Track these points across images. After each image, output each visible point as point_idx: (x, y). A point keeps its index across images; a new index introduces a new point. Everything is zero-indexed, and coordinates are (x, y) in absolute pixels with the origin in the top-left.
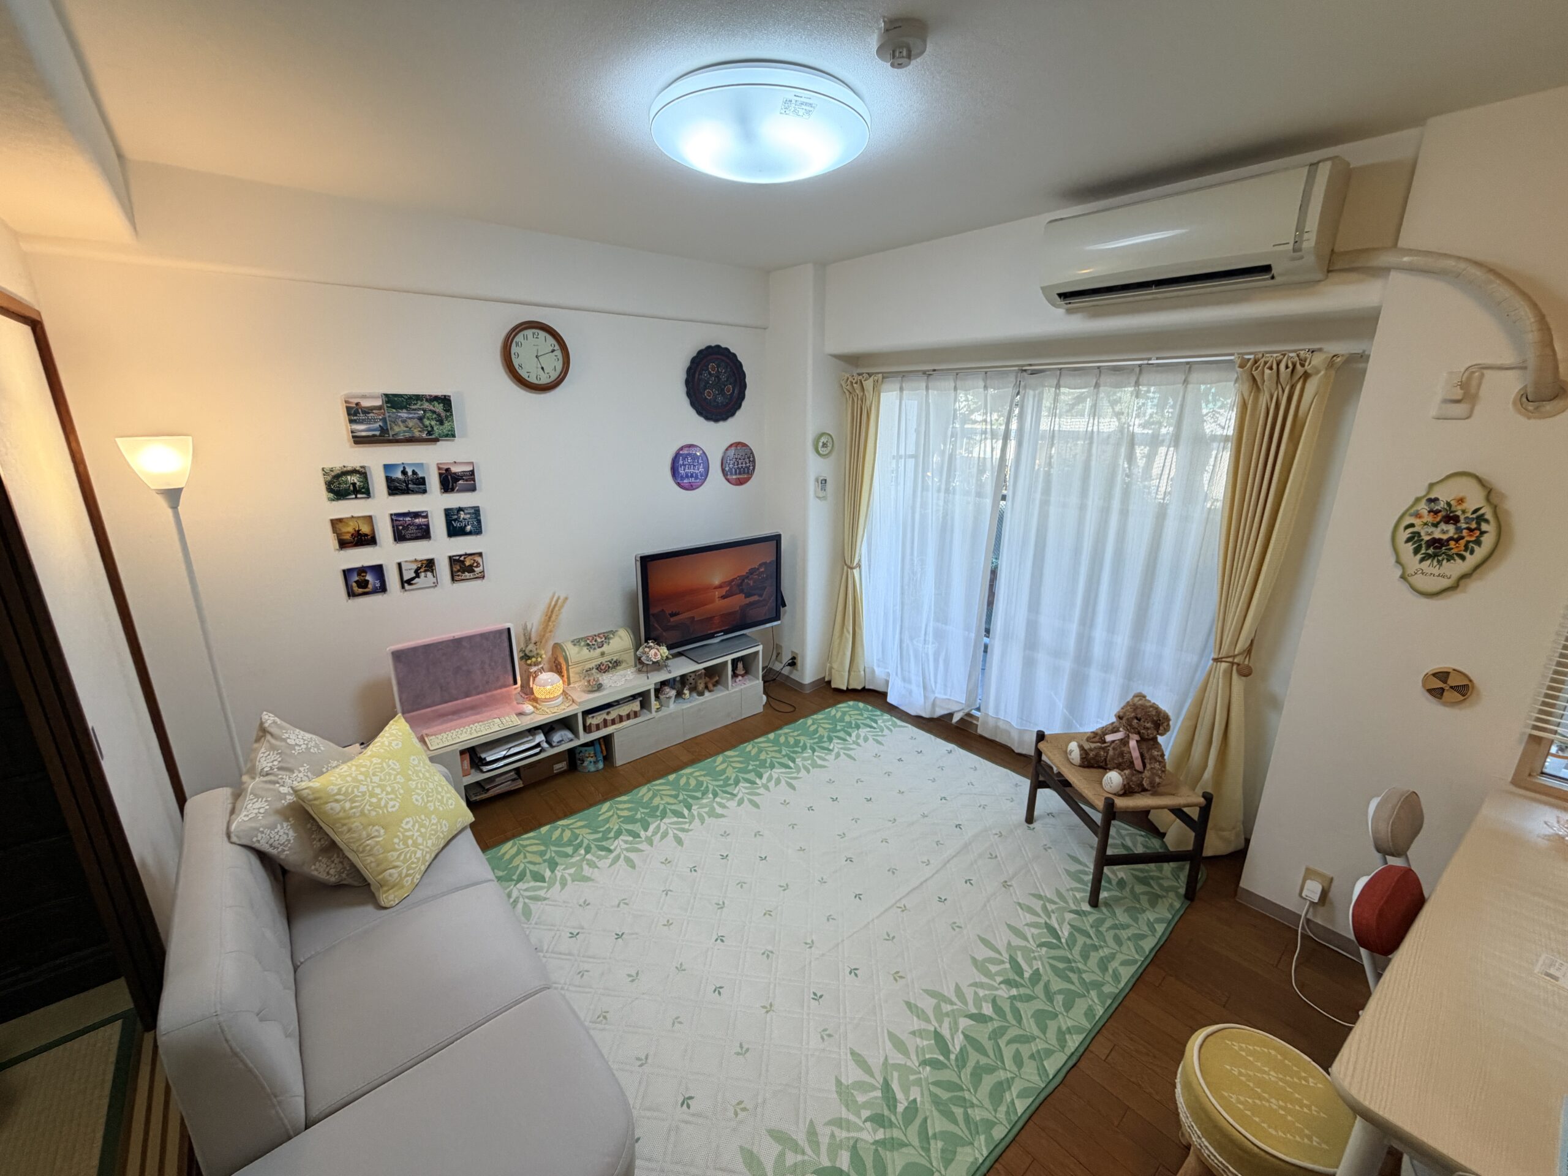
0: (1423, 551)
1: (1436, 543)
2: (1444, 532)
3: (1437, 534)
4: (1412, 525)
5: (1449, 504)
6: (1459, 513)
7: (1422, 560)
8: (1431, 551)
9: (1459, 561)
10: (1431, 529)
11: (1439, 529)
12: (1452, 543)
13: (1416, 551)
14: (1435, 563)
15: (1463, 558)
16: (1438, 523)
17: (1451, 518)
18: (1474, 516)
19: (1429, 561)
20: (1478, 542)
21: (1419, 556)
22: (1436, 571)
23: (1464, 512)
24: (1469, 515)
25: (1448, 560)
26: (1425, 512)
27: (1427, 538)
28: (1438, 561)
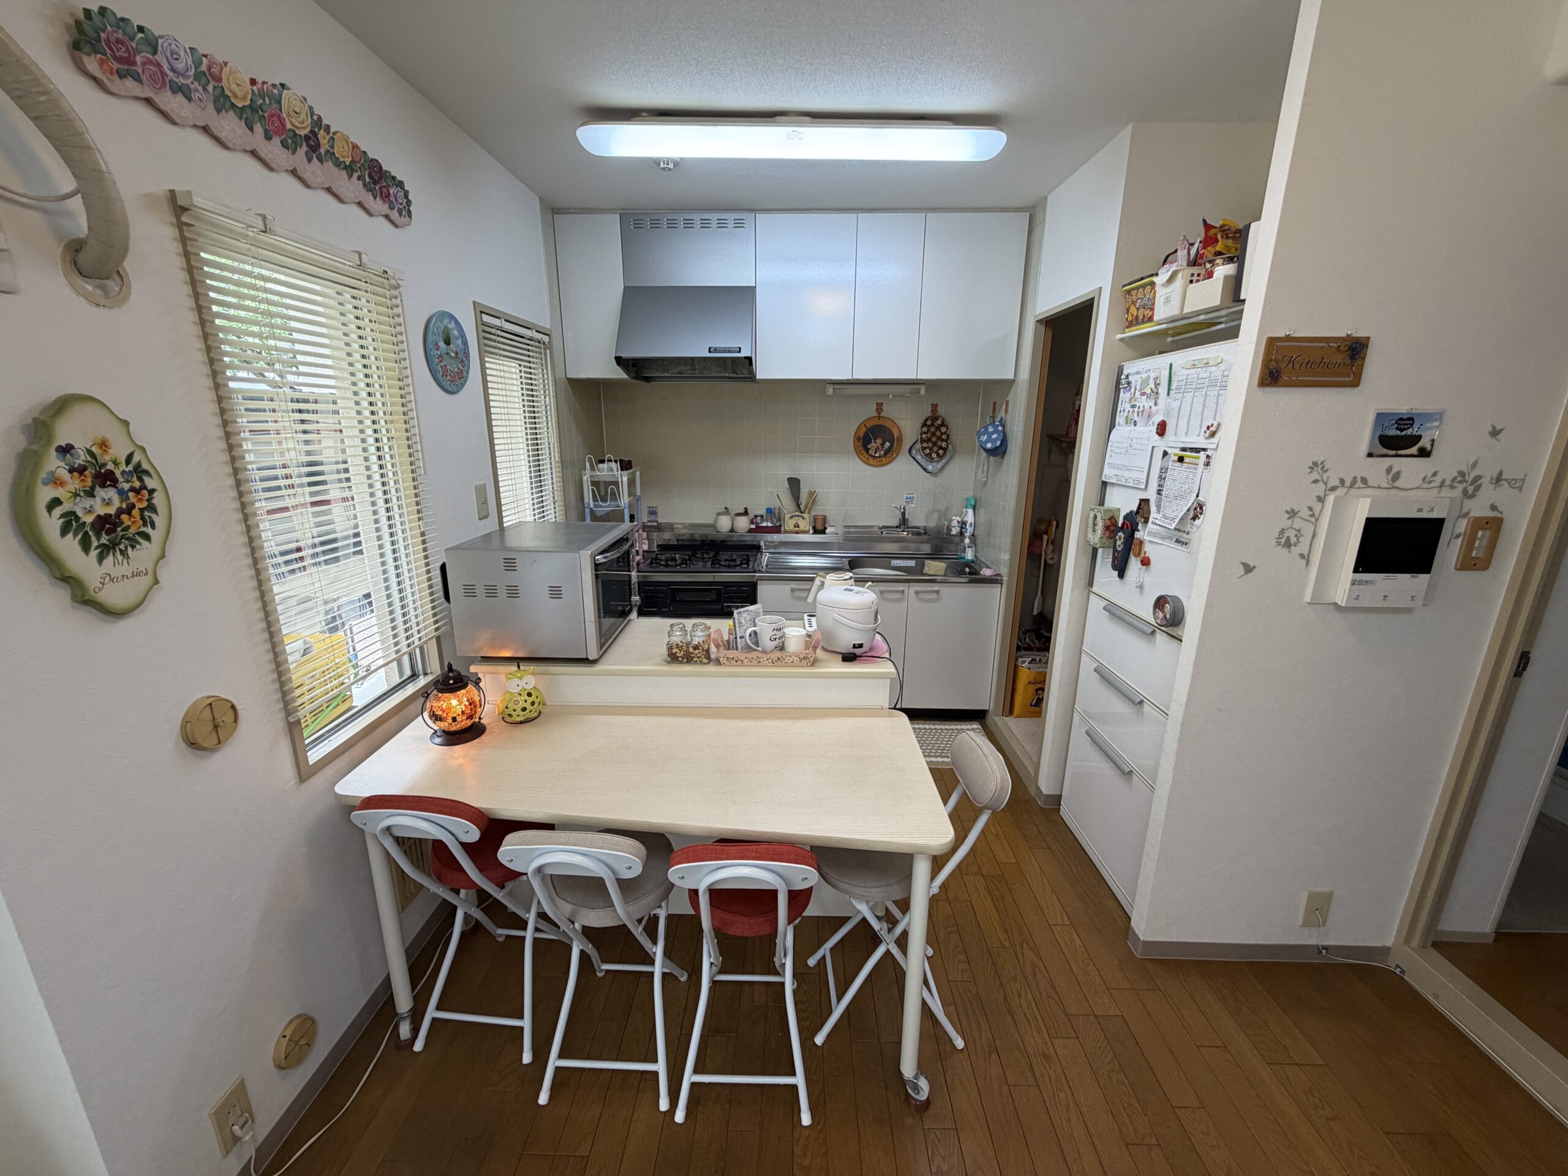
0: (95, 543)
1: (104, 524)
2: (108, 503)
3: (102, 511)
4: (56, 502)
5: (90, 452)
6: (110, 466)
7: (101, 558)
8: (104, 539)
9: (145, 543)
10: (88, 502)
11: (98, 499)
12: (124, 517)
13: (86, 546)
14: (120, 557)
15: (147, 537)
16: (93, 488)
17: (106, 479)
18: (130, 468)
19: (110, 558)
20: (152, 508)
21: (94, 553)
22: (125, 569)
23: (115, 463)
24: (123, 467)
25: (133, 547)
26: (63, 473)
27: (89, 519)
28: (122, 552)
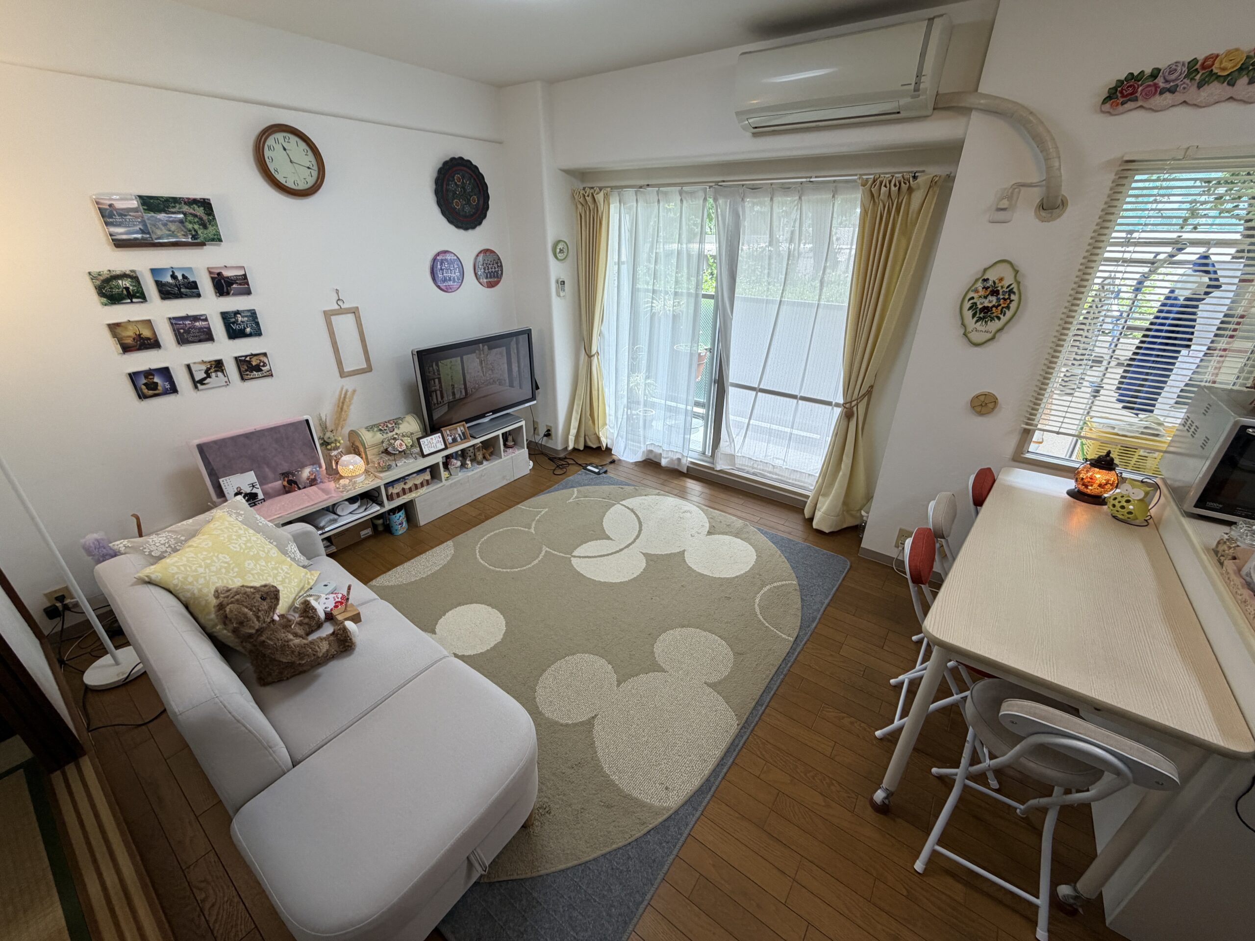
0: (978, 316)
1: (986, 310)
2: (990, 302)
3: (986, 304)
4: (973, 298)
5: (994, 282)
6: (999, 288)
7: (977, 321)
8: (982, 315)
9: (997, 321)
10: (983, 300)
11: (988, 300)
12: (994, 309)
13: (974, 316)
14: (984, 323)
15: (999, 318)
16: (988, 295)
17: (995, 292)
18: (1008, 290)
19: (980, 322)
20: (1008, 308)
21: (975, 319)
22: (983, 329)
23: (1002, 287)
24: (1005, 289)
25: (991, 321)
26: (980, 289)
27: (980, 306)
28: (986, 322)
